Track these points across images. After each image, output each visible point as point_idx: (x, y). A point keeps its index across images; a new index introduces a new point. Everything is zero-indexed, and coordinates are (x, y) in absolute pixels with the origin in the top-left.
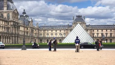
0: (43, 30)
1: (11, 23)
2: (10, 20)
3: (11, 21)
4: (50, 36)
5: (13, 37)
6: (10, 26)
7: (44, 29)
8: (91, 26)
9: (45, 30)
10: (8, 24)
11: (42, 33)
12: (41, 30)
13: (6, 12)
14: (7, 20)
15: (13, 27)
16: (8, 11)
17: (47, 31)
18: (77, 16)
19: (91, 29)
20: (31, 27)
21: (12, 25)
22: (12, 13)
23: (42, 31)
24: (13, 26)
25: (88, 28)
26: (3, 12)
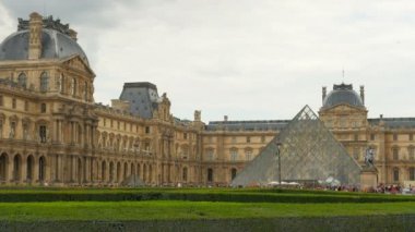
0: (217, 135)
1: (52, 106)
2: (48, 95)
3: (51, 100)
4: (242, 156)
5: (57, 156)
6: (47, 118)
7: (221, 132)
8: (386, 119)
9: (224, 135)
10: (44, 110)
11: (214, 146)
12: (210, 136)
13: (36, 66)
14: (40, 95)
15: (58, 121)
16: (43, 61)
17: (229, 140)
18: (336, 87)
19: (386, 133)
20: (159, 125)
21: (54, 114)
22: (58, 70)
23: (214, 139)
24: (60, 117)
25: (374, 128)
26: (25, 66)
